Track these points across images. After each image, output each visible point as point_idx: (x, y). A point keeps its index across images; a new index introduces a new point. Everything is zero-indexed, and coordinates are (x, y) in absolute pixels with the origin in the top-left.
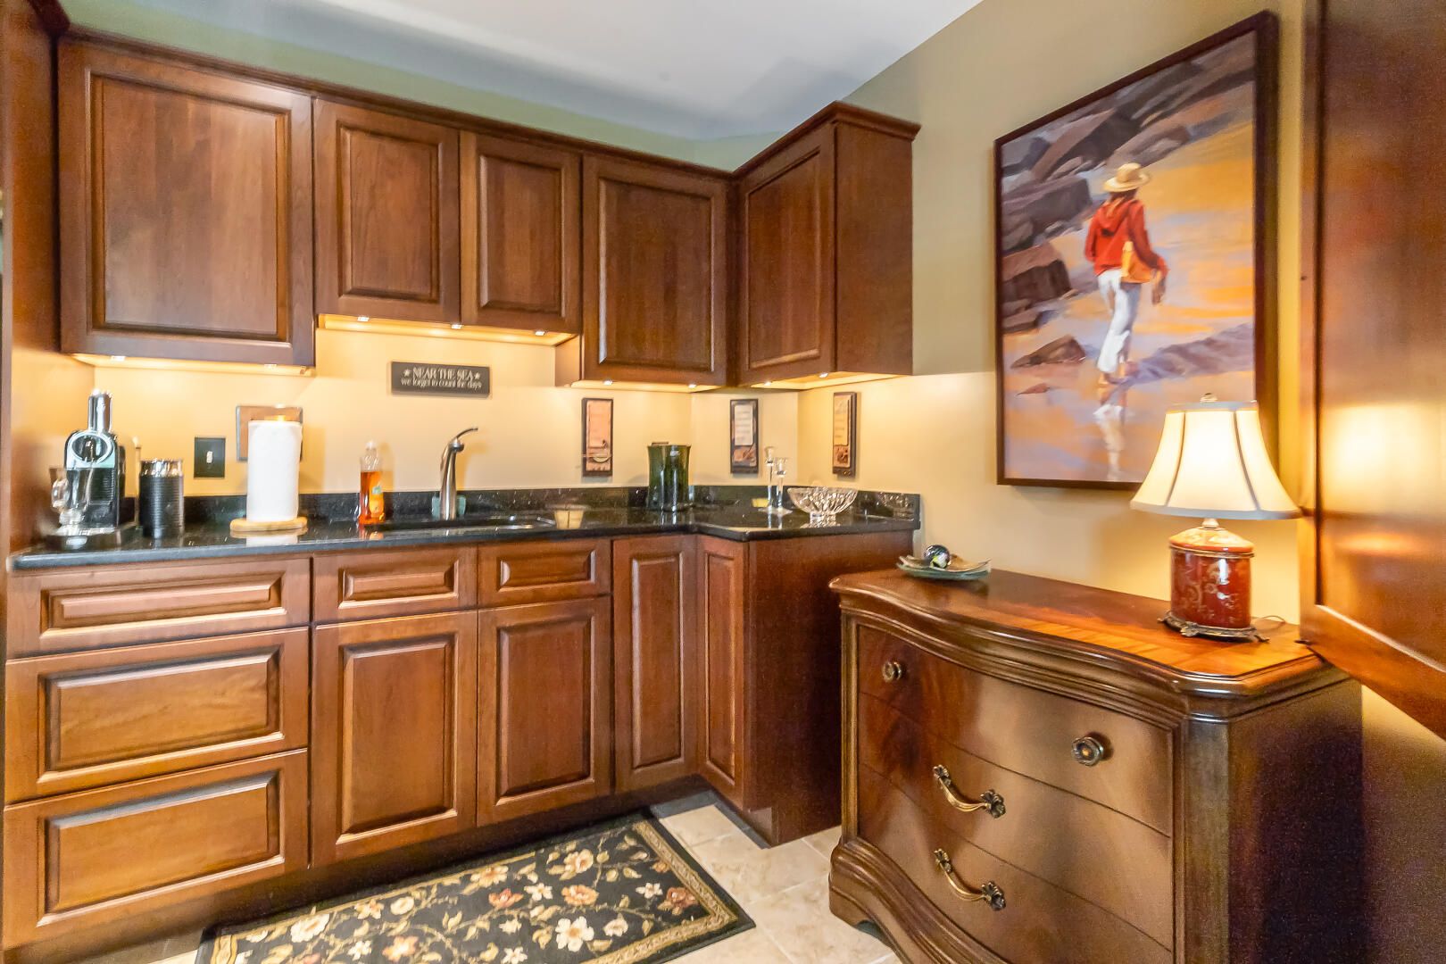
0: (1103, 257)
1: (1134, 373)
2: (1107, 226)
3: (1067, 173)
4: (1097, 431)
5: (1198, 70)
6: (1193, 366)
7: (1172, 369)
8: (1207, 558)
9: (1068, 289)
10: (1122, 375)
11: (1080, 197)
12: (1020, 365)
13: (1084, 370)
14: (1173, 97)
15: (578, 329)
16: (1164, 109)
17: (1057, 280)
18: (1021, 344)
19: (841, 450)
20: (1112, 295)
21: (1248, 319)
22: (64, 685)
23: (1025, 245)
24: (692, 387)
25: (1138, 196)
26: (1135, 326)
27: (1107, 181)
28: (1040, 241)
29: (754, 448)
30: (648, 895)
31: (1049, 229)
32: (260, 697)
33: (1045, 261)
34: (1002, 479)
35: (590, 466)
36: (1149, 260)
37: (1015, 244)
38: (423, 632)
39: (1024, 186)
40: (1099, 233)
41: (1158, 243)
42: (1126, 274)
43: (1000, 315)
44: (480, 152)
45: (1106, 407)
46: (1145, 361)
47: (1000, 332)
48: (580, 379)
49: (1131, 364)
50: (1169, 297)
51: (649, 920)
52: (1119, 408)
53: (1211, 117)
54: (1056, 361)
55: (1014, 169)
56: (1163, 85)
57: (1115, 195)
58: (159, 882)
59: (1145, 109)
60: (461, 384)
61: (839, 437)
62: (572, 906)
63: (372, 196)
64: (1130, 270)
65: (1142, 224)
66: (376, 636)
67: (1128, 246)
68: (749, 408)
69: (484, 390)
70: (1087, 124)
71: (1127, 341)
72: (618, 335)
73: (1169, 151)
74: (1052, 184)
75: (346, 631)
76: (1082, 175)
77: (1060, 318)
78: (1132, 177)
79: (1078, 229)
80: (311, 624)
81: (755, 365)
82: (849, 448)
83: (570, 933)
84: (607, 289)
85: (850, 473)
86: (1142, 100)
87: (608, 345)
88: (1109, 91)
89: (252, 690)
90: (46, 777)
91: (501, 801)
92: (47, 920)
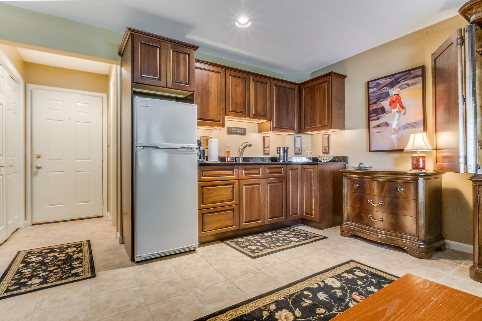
0: (393, 107)
1: (400, 129)
2: (393, 100)
3: (385, 89)
4: (392, 140)
5: (411, 74)
6: (411, 127)
7: (407, 128)
8: (418, 158)
9: (385, 112)
10: (397, 129)
11: (388, 95)
12: (374, 127)
13: (389, 128)
14: (407, 78)
15: (270, 120)
16: (405, 79)
17: (383, 110)
18: (374, 123)
19: (326, 147)
20: (395, 114)
21: (422, 118)
22: (204, 188)
23: (375, 103)
24: (290, 133)
25: (400, 95)
26: (400, 119)
27: (393, 92)
28: (378, 102)
29: (300, 148)
30: (304, 235)
31: (380, 100)
32: (231, 193)
33: (380, 107)
34: (370, 151)
35: (265, 152)
37: (373, 103)
38: (256, 183)
39: (374, 91)
40: (392, 102)
41: (404, 104)
42: (398, 110)
43: (369, 117)
44: (254, 80)
45: (394, 135)
46: (402, 126)
47: (369, 121)
48: (271, 131)
49: (399, 127)
50: (407, 114)
51: (307, 237)
52: (397, 135)
53: (414, 82)
54: (383, 126)
55: (372, 88)
56: (405, 75)
57: (395, 95)
58: (218, 228)
59: (401, 79)
60: (241, 132)
61: (325, 145)
62: (290, 237)
63: (235, 90)
64: (399, 109)
65: (401, 100)
66: (249, 183)
67: (398, 104)
68: (299, 138)
69: (245, 134)
70: (389, 81)
71: (398, 122)
72: (278, 121)
73: (406, 87)
74: (381, 92)
75: (244, 181)
76: (388, 90)
77: (383, 118)
78: (398, 91)
79: (387, 100)
80: (239, 179)
81: (306, 128)
82: (328, 147)
83: (294, 239)
84: (276, 110)
85: (328, 153)
86: (400, 78)
87: (276, 123)
88: (393, 75)
89: (230, 192)
90: (202, 205)
91: (268, 220)
92: (203, 233)
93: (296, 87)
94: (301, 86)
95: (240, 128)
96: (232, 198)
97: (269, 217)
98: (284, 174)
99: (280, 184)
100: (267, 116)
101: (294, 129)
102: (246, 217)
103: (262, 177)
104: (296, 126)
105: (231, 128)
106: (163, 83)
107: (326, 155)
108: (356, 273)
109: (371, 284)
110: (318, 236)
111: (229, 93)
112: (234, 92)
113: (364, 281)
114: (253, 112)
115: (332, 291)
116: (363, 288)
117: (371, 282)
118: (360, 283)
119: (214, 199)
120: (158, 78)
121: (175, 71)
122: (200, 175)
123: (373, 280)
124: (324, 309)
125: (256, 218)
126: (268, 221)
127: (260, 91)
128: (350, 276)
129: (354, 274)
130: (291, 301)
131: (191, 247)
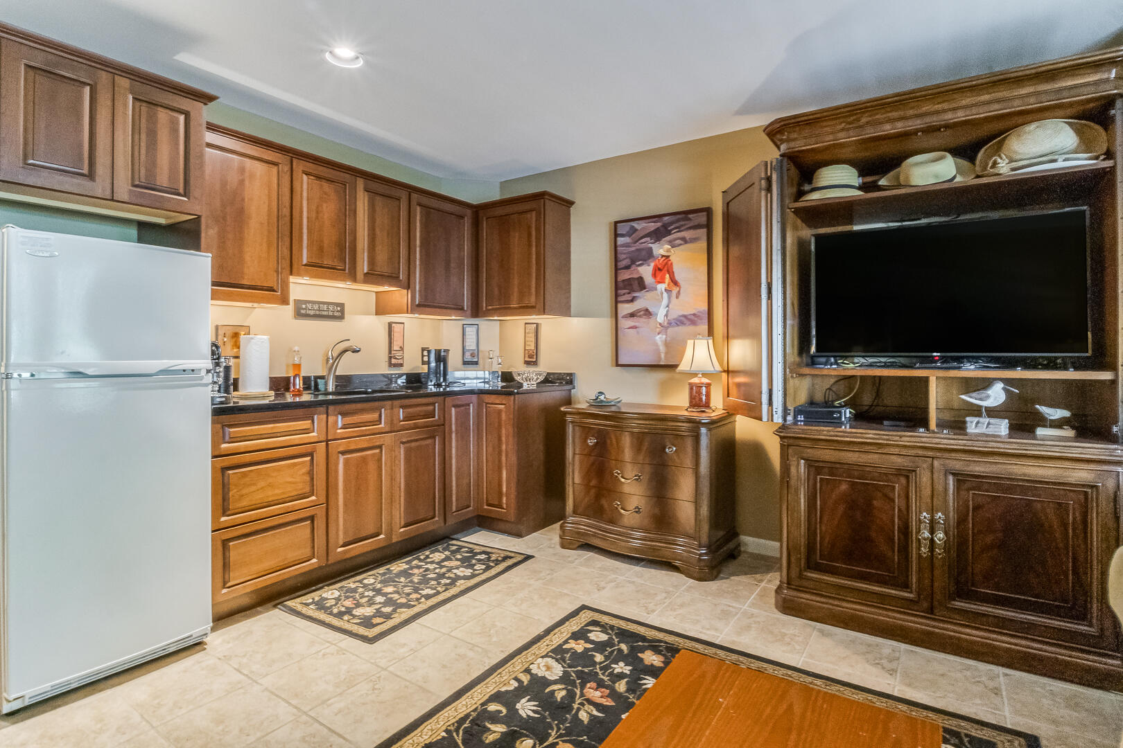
0: (658, 279)
1: (670, 324)
2: (660, 267)
3: (644, 243)
4: (657, 345)
5: (690, 219)
6: (689, 323)
7: (682, 323)
8: (699, 387)
9: (645, 288)
10: (666, 324)
11: (649, 255)
12: (625, 317)
13: (652, 321)
14: (682, 226)
15: (408, 287)
16: (679, 229)
17: (641, 284)
18: (625, 309)
19: (531, 351)
20: (662, 293)
21: (706, 308)
22: (230, 472)
23: (627, 267)
24: (453, 318)
25: (671, 258)
26: (670, 306)
27: (660, 249)
28: (633, 267)
29: (476, 351)
30: (482, 558)
31: (637, 263)
32: (307, 478)
33: (636, 276)
34: (618, 365)
35: (393, 361)
36: (675, 283)
37: (623, 266)
38: (371, 445)
39: (627, 243)
40: (657, 269)
41: (677, 277)
43: (617, 296)
44: (366, 190)
45: (660, 336)
47: (617, 302)
48: (406, 313)
49: (668, 320)
50: (681, 297)
52: (664, 336)
53: (694, 237)
54: (640, 316)
55: (622, 235)
56: (678, 221)
57: (663, 256)
59: (672, 227)
60: (331, 314)
61: (529, 345)
62: (452, 566)
63: (317, 212)
64: (668, 285)
65: (672, 268)
66: (353, 447)
67: (667, 276)
68: (474, 329)
69: (341, 317)
70: (652, 226)
71: (667, 311)
72: (427, 288)
73: (681, 245)
74: (638, 246)
75: (340, 445)
76: (650, 245)
77: (641, 300)
78: (668, 251)
79: (649, 265)
80: (327, 441)
81: (490, 307)
82: (535, 351)
83: (462, 572)
84: (420, 265)
85: (535, 363)
86: (671, 223)
87: (420, 295)
88: (660, 216)
89: (303, 474)
90: (223, 519)
91: (402, 530)
92: (224, 591)
93: (469, 212)
94: (479, 212)
95: (328, 304)
96: (307, 489)
97: (403, 523)
98: (439, 418)
99: (429, 441)
100: (399, 277)
101: (462, 309)
102: (345, 533)
103: (387, 429)
104: (466, 304)
105: (306, 302)
106: (100, 186)
107: (532, 369)
108: (592, 636)
109: (620, 657)
110: (513, 555)
111: (301, 217)
112: (313, 215)
113: (606, 653)
114: (363, 266)
115: (546, 691)
116: (604, 669)
117: (620, 650)
118: (599, 658)
119: (258, 498)
120: (85, 171)
121: (143, 157)
122: (217, 439)
123: (624, 647)
124: (531, 738)
125: (371, 529)
126: (400, 533)
127: (382, 219)
128: (579, 647)
129: (588, 640)
130: (460, 738)
131: (191, 636)
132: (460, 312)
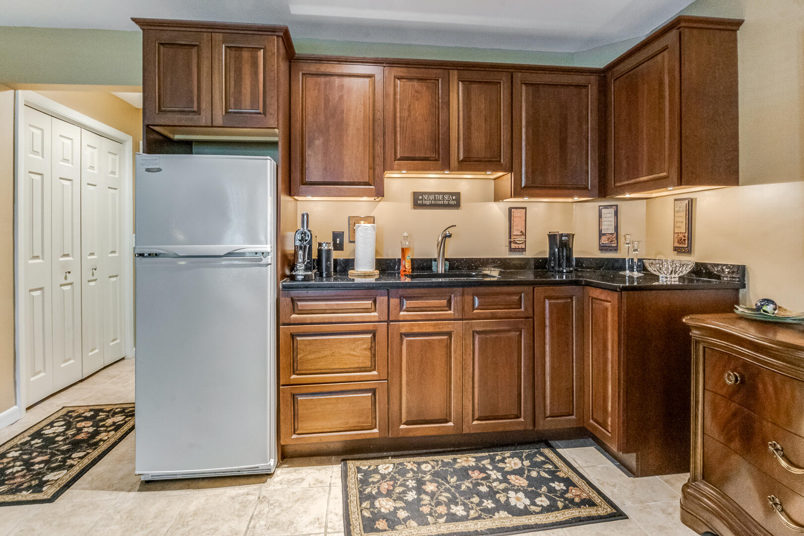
15: (510, 170)
19: (681, 235)
22: (299, 338)
24: (576, 199)
29: (615, 235)
30: (557, 488)
32: (368, 353)
35: (513, 246)
38: (437, 330)
44: (460, 79)
48: (511, 197)
51: (561, 501)
58: (331, 430)
60: (446, 202)
61: (679, 227)
62: (514, 486)
63: (409, 110)
66: (416, 330)
68: (612, 211)
69: (457, 205)
72: (533, 171)
75: (403, 326)
80: (388, 321)
81: (618, 184)
82: (686, 235)
83: (516, 499)
84: (526, 145)
85: (689, 251)
87: (527, 177)
89: (365, 350)
90: (293, 377)
91: (475, 422)
92: (294, 436)
93: (593, 78)
94: (603, 75)
95: (444, 194)
96: (368, 364)
97: (476, 416)
98: (526, 309)
99: (514, 334)
100: (500, 161)
101: (587, 188)
102: (408, 412)
103: (457, 316)
104: (591, 179)
105: (422, 194)
106: (204, 119)
107: (684, 258)
110: (598, 501)
114: (458, 154)
119: (321, 365)
120: (194, 109)
121: (232, 90)
125: (438, 414)
126: (472, 424)
127: (480, 103)
131: (258, 467)
132: (583, 192)
